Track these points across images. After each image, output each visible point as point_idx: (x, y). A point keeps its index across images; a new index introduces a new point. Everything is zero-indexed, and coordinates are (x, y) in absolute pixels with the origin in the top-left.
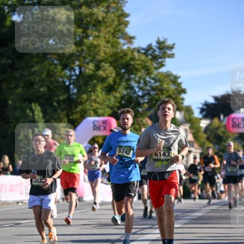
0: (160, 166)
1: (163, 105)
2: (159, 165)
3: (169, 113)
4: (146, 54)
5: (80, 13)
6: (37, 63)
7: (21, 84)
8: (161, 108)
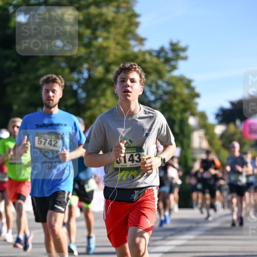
0: (124, 178)
1: (122, 75)
2: (123, 176)
3: (131, 87)
4: (158, 56)
5: (89, 14)
6: (44, 66)
7: (27, 88)
8: (119, 80)
